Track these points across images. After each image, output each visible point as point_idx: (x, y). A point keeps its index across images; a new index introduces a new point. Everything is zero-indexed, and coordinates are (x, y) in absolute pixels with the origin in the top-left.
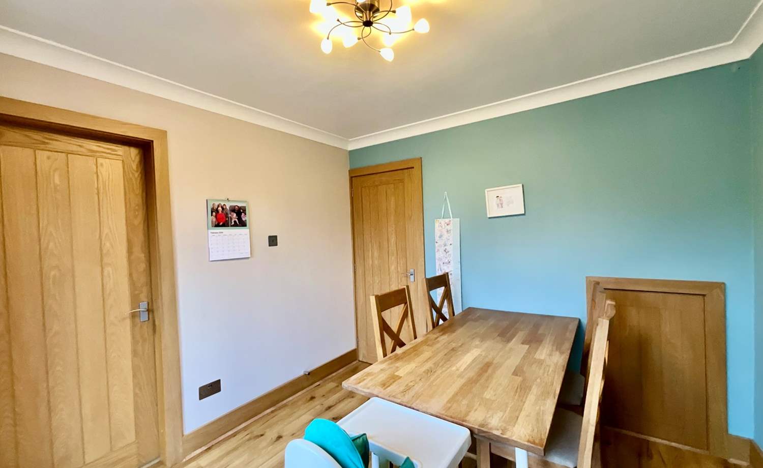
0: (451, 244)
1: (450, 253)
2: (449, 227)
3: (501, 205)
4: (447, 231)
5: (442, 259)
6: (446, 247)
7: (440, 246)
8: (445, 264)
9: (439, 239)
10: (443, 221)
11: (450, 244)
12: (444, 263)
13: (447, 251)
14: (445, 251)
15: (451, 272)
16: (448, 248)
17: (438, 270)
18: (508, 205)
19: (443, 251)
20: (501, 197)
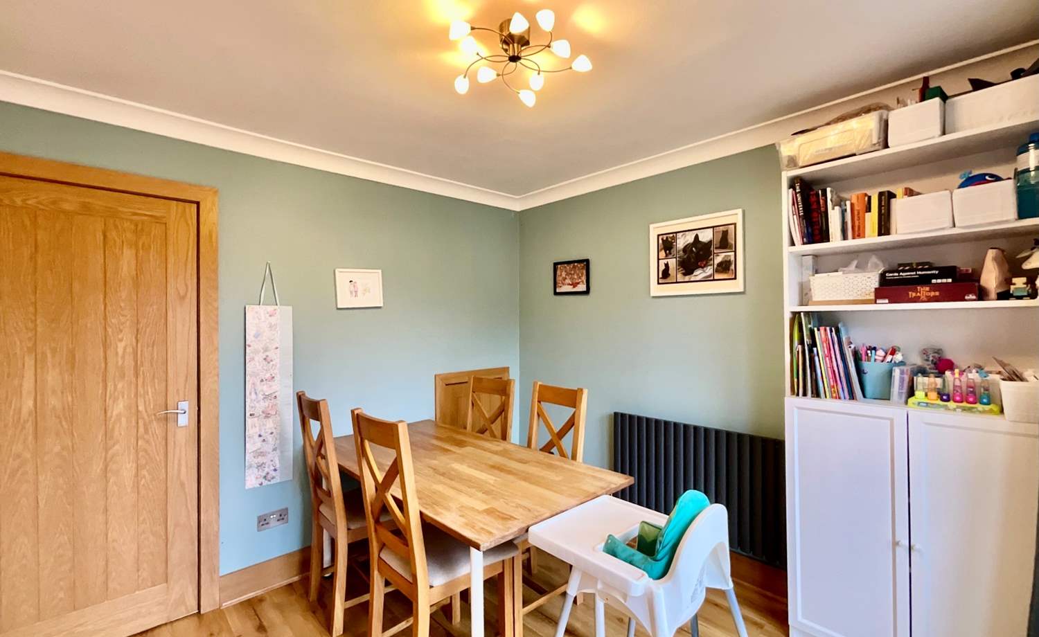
0: (277, 348)
1: (274, 363)
2: (273, 320)
3: (355, 293)
4: (270, 327)
5: (258, 375)
6: (267, 353)
7: (256, 352)
8: (265, 382)
9: (253, 339)
10: (262, 310)
11: (274, 347)
12: (262, 381)
13: (269, 359)
14: (265, 359)
15: (276, 394)
16: (271, 354)
17: (250, 394)
18: (364, 294)
19: (262, 359)
20: (355, 283)
